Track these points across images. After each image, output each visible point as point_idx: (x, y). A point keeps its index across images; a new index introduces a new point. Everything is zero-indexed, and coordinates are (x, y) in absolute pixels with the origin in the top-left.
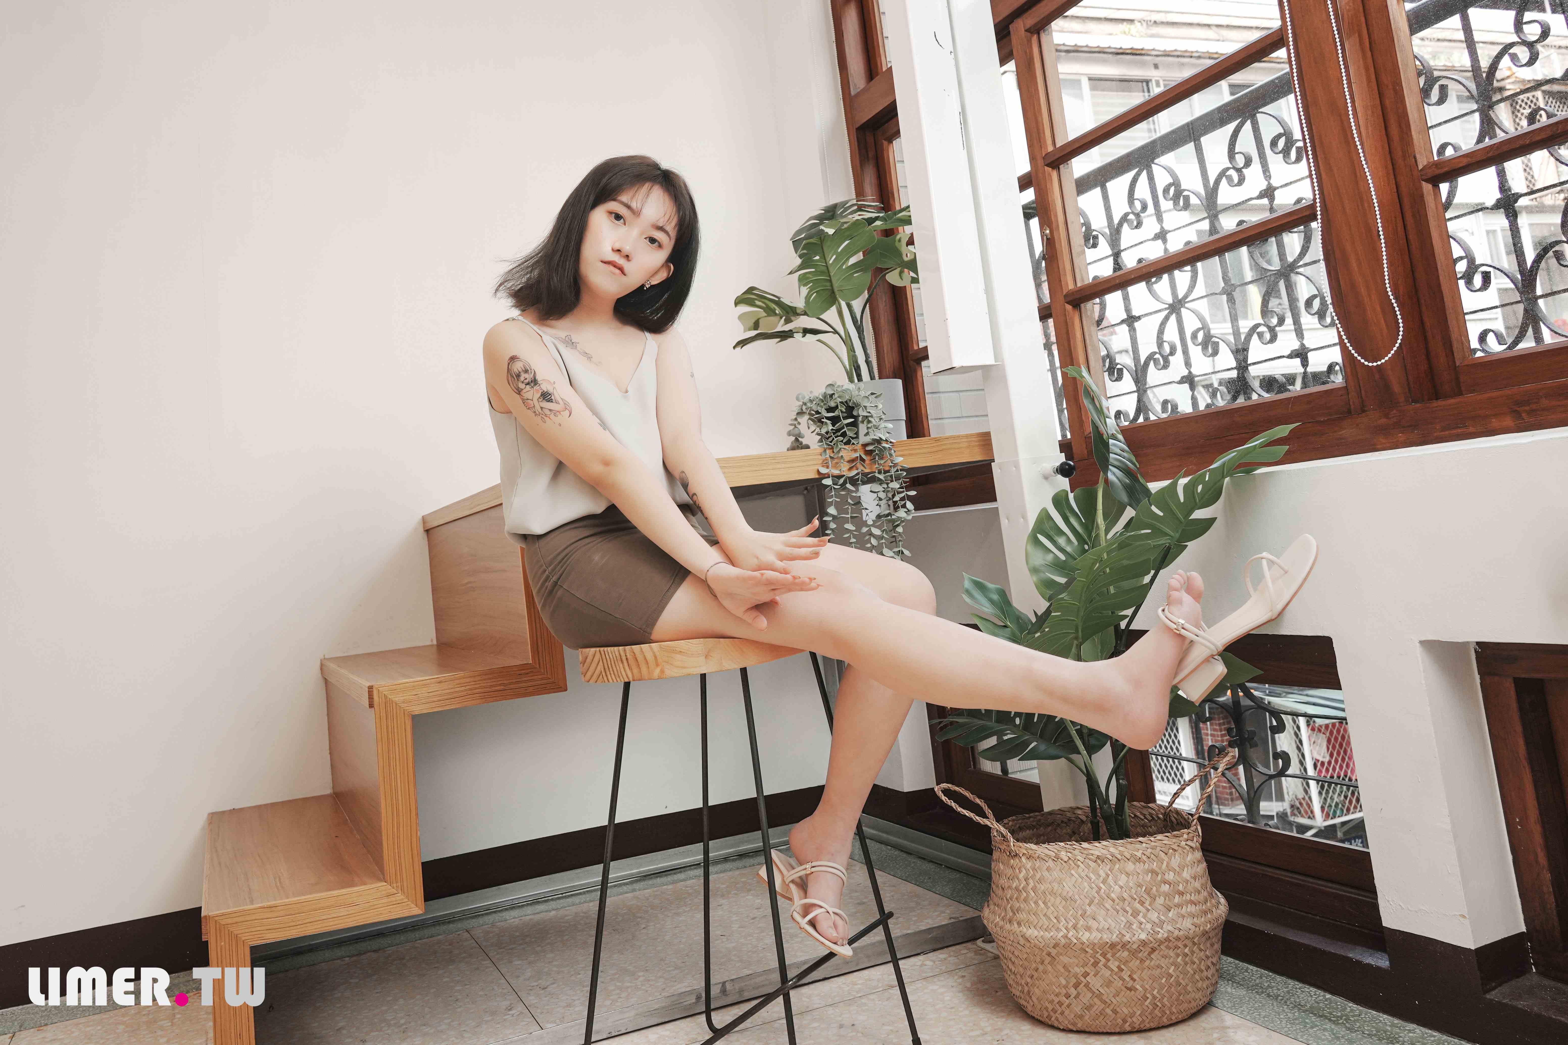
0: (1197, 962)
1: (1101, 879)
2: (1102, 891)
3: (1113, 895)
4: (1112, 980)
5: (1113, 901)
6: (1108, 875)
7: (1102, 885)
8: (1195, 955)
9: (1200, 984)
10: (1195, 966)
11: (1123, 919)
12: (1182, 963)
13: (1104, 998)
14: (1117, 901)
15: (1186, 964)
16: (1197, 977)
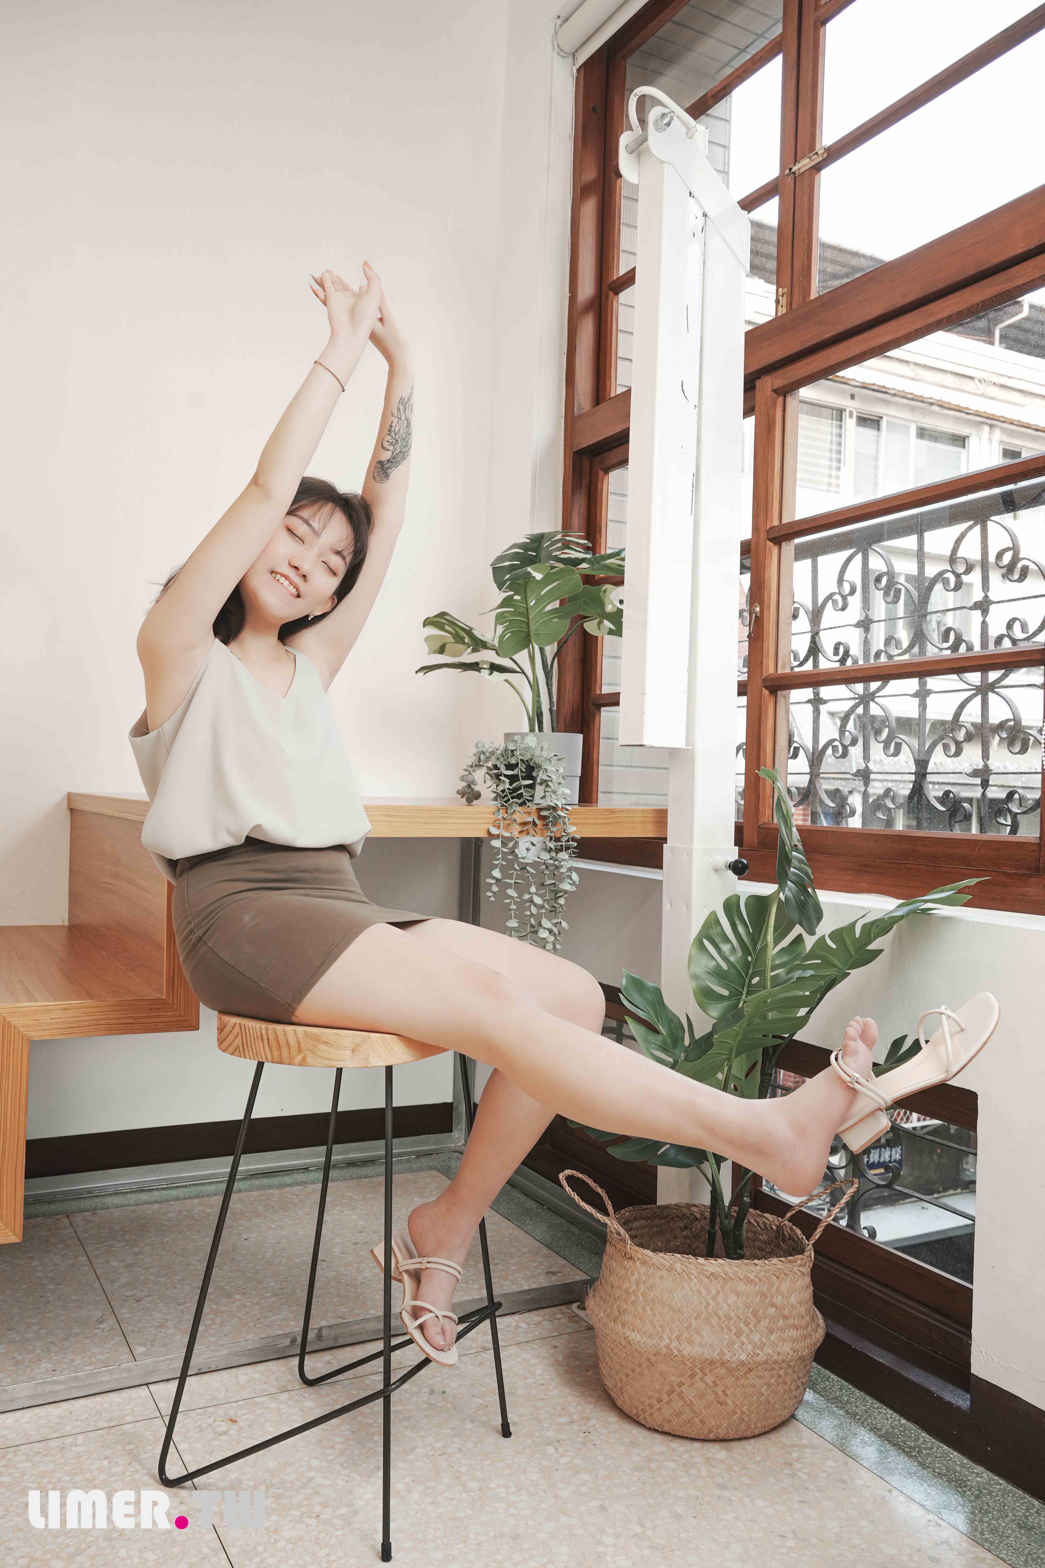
0: (789, 1383)
1: (712, 1295)
2: (711, 1307)
3: (720, 1313)
4: (705, 1392)
5: (720, 1318)
6: (718, 1292)
7: (710, 1301)
8: (788, 1376)
9: (787, 1403)
10: (786, 1387)
11: (726, 1336)
12: (774, 1383)
13: (695, 1408)
14: (723, 1318)
15: (778, 1384)
16: (786, 1396)
